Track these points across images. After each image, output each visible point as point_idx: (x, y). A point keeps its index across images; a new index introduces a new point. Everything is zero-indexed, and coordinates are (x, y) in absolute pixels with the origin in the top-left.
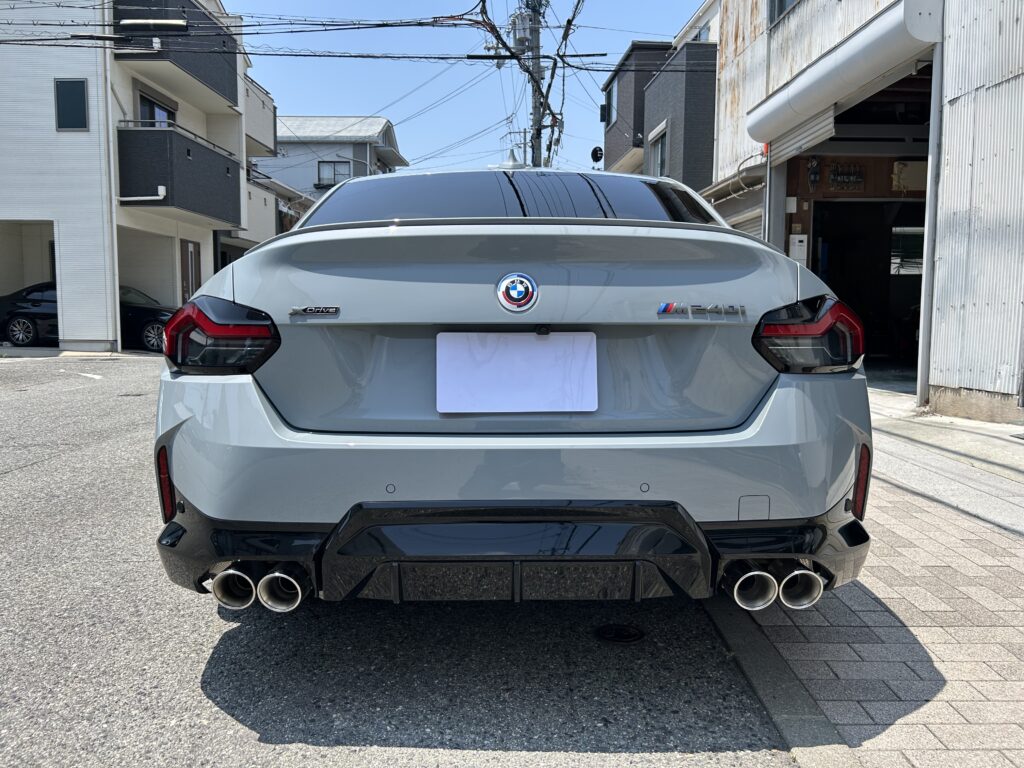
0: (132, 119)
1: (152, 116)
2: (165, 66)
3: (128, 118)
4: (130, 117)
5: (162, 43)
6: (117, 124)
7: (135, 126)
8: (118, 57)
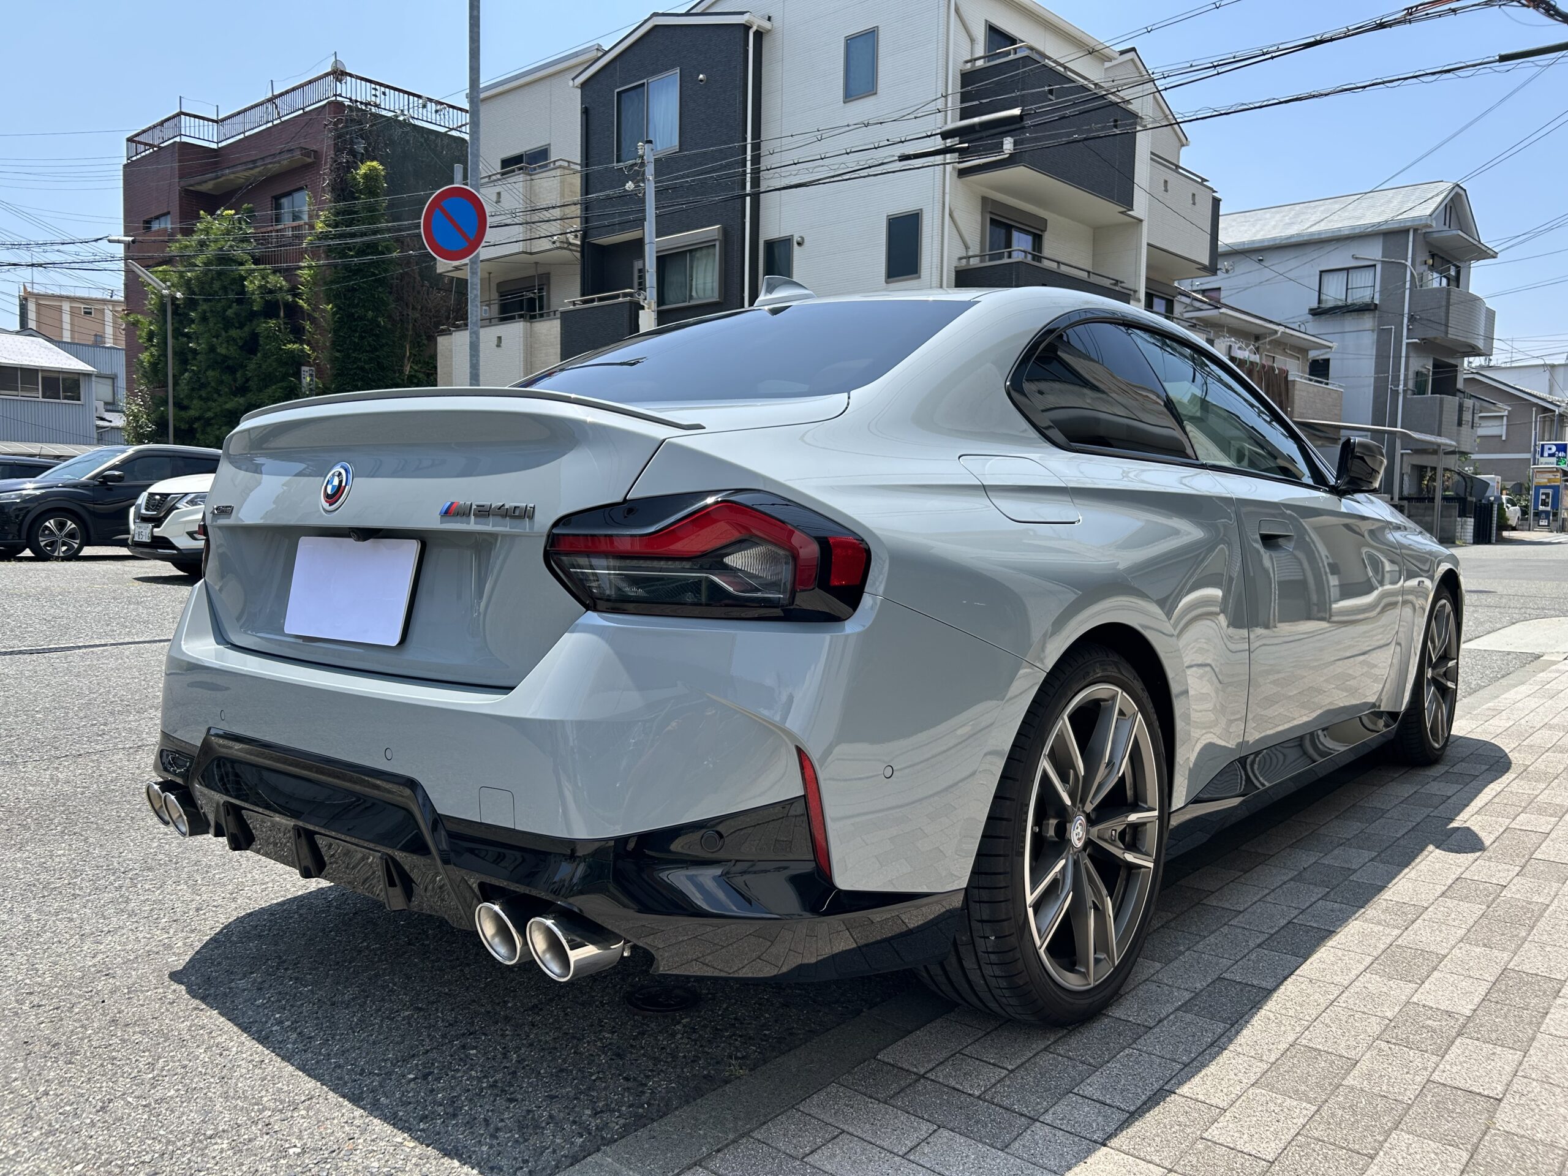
0: (978, 252)
1: (1008, 244)
2: (1021, 174)
3: (971, 253)
4: (975, 249)
5: (1015, 144)
6: (955, 263)
7: (982, 261)
8: (962, 173)
